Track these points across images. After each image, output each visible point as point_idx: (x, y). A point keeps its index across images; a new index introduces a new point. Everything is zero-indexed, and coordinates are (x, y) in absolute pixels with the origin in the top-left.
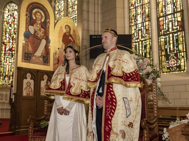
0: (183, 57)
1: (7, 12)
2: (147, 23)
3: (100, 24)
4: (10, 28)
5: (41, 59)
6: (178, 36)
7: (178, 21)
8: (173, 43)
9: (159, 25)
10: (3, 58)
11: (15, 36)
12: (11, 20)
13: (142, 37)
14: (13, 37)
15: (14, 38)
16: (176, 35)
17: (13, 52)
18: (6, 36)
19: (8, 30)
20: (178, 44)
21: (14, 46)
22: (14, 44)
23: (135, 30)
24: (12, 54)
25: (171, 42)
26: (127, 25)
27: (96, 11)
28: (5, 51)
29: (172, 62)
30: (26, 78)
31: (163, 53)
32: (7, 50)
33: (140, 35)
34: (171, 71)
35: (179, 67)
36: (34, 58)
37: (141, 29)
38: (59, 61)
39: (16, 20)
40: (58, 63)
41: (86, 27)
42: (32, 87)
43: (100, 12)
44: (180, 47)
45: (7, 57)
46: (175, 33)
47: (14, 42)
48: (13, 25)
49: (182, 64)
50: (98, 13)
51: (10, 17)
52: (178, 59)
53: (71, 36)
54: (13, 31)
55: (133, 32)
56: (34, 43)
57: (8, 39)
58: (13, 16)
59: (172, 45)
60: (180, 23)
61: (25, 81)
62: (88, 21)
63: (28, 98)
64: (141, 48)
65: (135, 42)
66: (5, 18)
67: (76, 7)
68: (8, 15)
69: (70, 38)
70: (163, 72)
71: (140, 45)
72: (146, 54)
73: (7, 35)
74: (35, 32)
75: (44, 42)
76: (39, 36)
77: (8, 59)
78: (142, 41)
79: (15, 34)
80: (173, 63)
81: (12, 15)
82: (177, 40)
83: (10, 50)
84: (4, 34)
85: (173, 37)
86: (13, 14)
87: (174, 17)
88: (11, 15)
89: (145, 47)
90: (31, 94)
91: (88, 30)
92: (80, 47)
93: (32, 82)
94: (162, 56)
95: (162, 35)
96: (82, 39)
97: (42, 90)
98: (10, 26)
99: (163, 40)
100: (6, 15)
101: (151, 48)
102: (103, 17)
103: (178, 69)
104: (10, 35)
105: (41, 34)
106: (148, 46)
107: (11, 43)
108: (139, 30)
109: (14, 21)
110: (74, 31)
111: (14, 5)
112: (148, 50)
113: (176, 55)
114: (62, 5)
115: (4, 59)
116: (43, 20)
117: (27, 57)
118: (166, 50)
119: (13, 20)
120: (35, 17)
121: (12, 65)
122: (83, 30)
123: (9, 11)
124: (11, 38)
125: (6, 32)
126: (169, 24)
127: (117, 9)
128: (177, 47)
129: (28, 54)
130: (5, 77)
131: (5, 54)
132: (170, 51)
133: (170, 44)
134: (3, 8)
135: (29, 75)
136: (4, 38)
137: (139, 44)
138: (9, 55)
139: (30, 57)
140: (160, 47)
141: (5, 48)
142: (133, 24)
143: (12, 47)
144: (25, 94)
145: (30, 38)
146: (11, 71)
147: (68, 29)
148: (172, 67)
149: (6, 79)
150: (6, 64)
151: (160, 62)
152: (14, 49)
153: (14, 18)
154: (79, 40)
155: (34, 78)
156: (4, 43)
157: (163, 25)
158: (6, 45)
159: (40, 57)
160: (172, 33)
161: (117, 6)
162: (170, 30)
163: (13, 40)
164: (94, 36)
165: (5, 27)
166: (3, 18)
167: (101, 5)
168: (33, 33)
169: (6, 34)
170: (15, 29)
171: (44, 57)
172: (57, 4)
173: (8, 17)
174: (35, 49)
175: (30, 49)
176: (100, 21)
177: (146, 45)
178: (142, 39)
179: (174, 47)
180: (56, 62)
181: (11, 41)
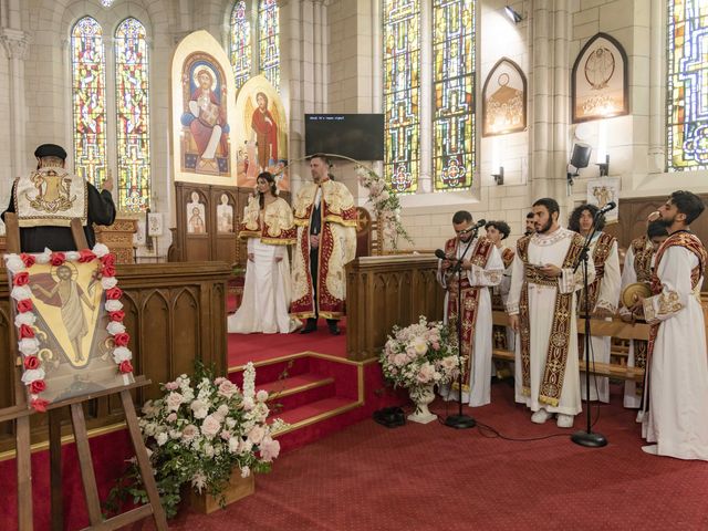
0: (470, 162)
1: (123, 40)
2: (415, 91)
3: (325, 87)
4: (132, 80)
5: (215, 165)
6: (464, 122)
7: (466, 94)
8: (456, 135)
9: (434, 99)
10: (123, 150)
11: (144, 98)
12: (132, 62)
13: (405, 119)
14: (141, 101)
15: (144, 103)
16: (461, 119)
17: (144, 136)
18: (125, 100)
19: (128, 85)
20: (464, 138)
21: (144, 123)
22: (144, 116)
23: (393, 103)
24: (142, 140)
25: (453, 132)
26: (378, 93)
27: (318, 60)
28: (126, 133)
29: (453, 170)
30: (191, 202)
31: (440, 153)
32: (129, 131)
33: (401, 114)
34: (449, 187)
35: (463, 180)
36: (201, 163)
37: (404, 103)
38: (247, 165)
39: (143, 61)
40: (246, 172)
41: (297, 96)
42: (203, 216)
43: (325, 61)
44: (467, 142)
45: (131, 148)
46: (460, 115)
47: (144, 112)
48: (137, 73)
49: (468, 175)
50: (322, 64)
51: (129, 53)
52: (462, 165)
53: (269, 116)
54: (138, 86)
55: (389, 107)
56: (199, 135)
57: (129, 106)
58: (137, 50)
59: (454, 138)
60: (469, 97)
61: (190, 207)
62: (302, 81)
63: (196, 237)
64: (401, 141)
65: (393, 129)
66: (120, 55)
67: (277, 40)
68: (126, 50)
69: (267, 119)
70: (438, 189)
71: (401, 136)
72: (410, 152)
73: (128, 97)
74: (201, 112)
75: (218, 131)
76: (208, 119)
77: (133, 150)
78: (404, 127)
79: (145, 93)
80: (454, 172)
81: (134, 50)
82: (463, 130)
83: (138, 130)
84: (121, 94)
85: (457, 123)
86: (137, 46)
87: (461, 85)
88: (131, 49)
89: (410, 138)
90: (202, 230)
91: (302, 102)
92: (286, 136)
93: (202, 207)
94: (436, 158)
95: (438, 119)
96: (291, 120)
97: (219, 223)
98: (133, 74)
99: (440, 127)
100: (120, 50)
101: (418, 142)
102: (332, 73)
103: (461, 184)
104: (134, 96)
105: (211, 116)
106: (415, 138)
107: (138, 116)
108: (400, 104)
109: (140, 64)
110: (274, 104)
111: (138, 24)
112: (414, 146)
113: (460, 157)
114: (247, 32)
115: (126, 152)
116: (214, 88)
117: (191, 162)
118: (444, 147)
119: (138, 61)
120: (200, 82)
121: (143, 164)
122: (292, 100)
123: (126, 39)
124: (136, 104)
125: (124, 89)
126: (450, 98)
127: (359, 58)
128: (463, 142)
129: (192, 156)
130: (131, 191)
131: (126, 140)
132: (451, 151)
133: (450, 137)
134: (113, 33)
135: (195, 196)
136: (121, 103)
137: (399, 133)
138: (135, 143)
139: (195, 162)
140: (434, 140)
141: (126, 126)
142: (389, 91)
143: (141, 125)
144: (191, 229)
145: (194, 125)
146: (142, 177)
147: (263, 102)
148: (452, 180)
149: (134, 194)
150: (131, 162)
151: (434, 169)
152: (144, 129)
153: (140, 56)
154: (285, 121)
155: (203, 200)
156: (121, 115)
157: (441, 98)
158: (127, 120)
159: (213, 160)
160: (456, 116)
161: (359, 53)
162: (453, 109)
163: (140, 108)
164: (314, 115)
165: (120, 78)
166: (115, 57)
167: (328, 45)
168: (196, 116)
169: (124, 94)
170: (143, 83)
171: (219, 161)
172: (236, 27)
173: (125, 54)
174: (203, 146)
175: (194, 146)
176: (325, 82)
177: (412, 136)
178: (405, 124)
179: (457, 142)
180: (243, 168)
181: (137, 110)
